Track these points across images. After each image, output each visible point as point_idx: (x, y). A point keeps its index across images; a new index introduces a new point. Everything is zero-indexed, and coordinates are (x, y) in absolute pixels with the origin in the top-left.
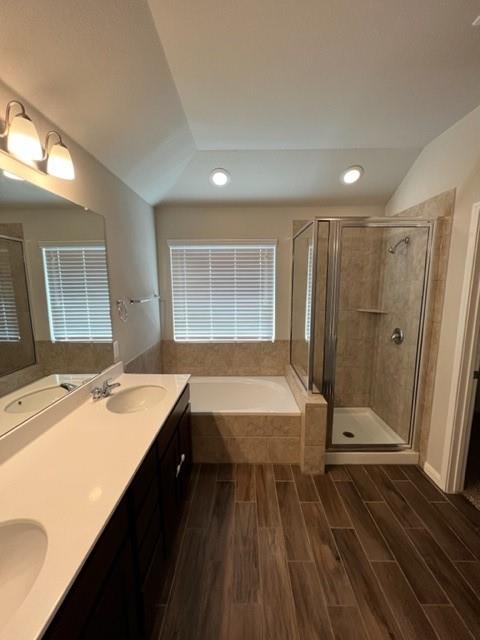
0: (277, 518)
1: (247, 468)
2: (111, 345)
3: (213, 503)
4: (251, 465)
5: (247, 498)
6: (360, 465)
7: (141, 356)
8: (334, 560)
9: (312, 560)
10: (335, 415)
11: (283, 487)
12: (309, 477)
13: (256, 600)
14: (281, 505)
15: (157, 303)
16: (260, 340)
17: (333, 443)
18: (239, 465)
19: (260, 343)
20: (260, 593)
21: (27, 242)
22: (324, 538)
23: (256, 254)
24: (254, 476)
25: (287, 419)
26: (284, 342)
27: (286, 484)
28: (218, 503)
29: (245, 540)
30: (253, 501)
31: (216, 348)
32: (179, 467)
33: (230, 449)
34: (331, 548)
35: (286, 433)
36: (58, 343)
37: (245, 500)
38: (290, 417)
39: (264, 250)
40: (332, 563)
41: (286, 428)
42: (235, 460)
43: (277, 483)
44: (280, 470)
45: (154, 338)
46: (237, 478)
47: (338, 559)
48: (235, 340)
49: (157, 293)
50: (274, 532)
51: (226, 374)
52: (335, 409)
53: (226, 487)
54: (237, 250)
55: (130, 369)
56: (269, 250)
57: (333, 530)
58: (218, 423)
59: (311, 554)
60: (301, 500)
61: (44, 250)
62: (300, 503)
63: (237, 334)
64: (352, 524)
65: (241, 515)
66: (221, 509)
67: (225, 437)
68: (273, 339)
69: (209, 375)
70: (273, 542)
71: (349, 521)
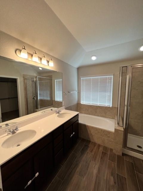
0: (98, 161)
1: (95, 144)
2: (62, 102)
3: (81, 149)
4: (96, 144)
5: (92, 152)
6: (140, 159)
7: (71, 106)
8: (113, 183)
9: (105, 178)
10: (128, 136)
11: (104, 154)
12: (115, 154)
13: (83, 178)
14: (101, 158)
15: (77, 93)
16: (106, 106)
17: (127, 146)
18: (92, 142)
19: (106, 107)
20: (85, 177)
21: (53, 79)
22: (112, 174)
23: (106, 79)
24: (96, 147)
25: (109, 132)
26: (115, 107)
27: (106, 153)
28: (83, 150)
29: (86, 162)
30: (93, 153)
31: (92, 107)
32: (72, 135)
33: (90, 137)
34: (114, 178)
35: (109, 137)
36: (57, 101)
37: (91, 152)
38: (111, 132)
39: (108, 77)
40: (112, 183)
41: (109, 135)
42: (92, 140)
43: (102, 152)
44: (105, 148)
45: (75, 102)
46: (90, 145)
47: (115, 183)
48: (98, 105)
49: (77, 90)
50: (96, 164)
51: (94, 115)
52: (128, 134)
53: (87, 146)
54: (100, 78)
55: (67, 109)
56: (111, 77)
57: (117, 174)
58: (87, 128)
59: (106, 176)
60: (109, 160)
61: (55, 80)
62: (108, 160)
63: (98, 103)
64: (126, 176)
65: (88, 156)
66: (83, 151)
67: (89, 133)
68: (111, 106)
69: (90, 114)
70: (95, 167)
71: (125, 174)
